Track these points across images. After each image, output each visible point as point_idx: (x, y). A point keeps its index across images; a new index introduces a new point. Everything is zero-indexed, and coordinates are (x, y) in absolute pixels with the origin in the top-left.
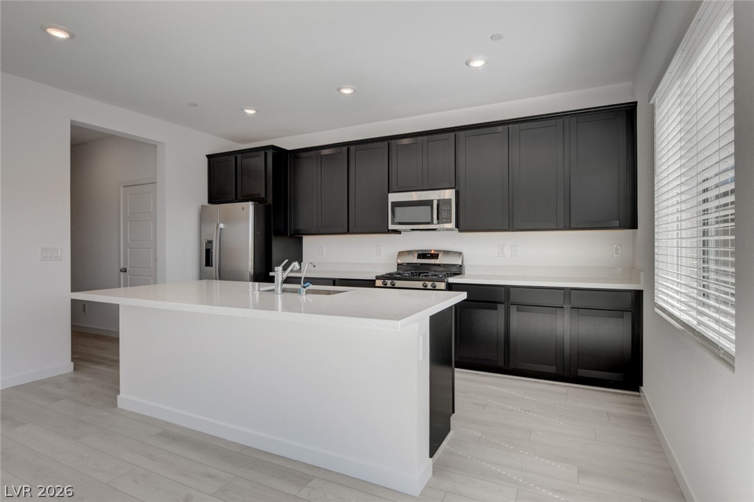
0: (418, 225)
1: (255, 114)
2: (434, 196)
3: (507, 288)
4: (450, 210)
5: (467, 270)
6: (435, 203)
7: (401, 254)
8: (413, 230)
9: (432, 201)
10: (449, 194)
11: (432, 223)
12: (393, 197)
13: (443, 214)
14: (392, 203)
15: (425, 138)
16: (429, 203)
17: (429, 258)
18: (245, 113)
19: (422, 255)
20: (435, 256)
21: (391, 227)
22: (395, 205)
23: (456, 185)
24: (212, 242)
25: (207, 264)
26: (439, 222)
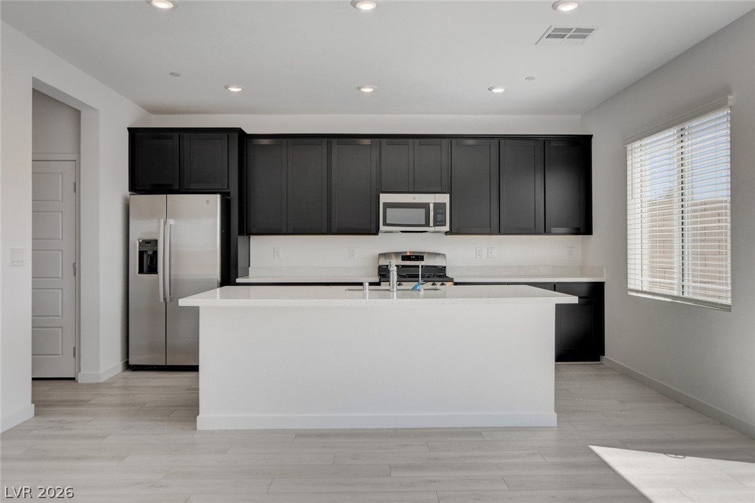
0: (409, 228)
1: (241, 91)
2: (430, 199)
4: (445, 216)
6: (432, 206)
8: (402, 232)
9: (429, 204)
10: (444, 198)
11: (427, 224)
12: (385, 198)
13: (439, 217)
14: (384, 203)
15: (417, 141)
16: (425, 206)
17: (414, 260)
18: (229, 91)
19: (406, 257)
20: (420, 258)
21: (381, 228)
22: (387, 205)
23: (450, 191)
24: (156, 241)
25: (141, 271)
26: (435, 225)
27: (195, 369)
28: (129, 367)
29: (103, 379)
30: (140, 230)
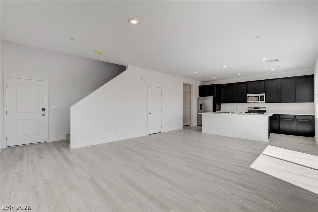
0: (254, 101)
2: (260, 95)
3: (279, 115)
4: (264, 98)
5: (267, 111)
6: (260, 97)
7: (249, 108)
8: (252, 102)
10: (264, 95)
11: (259, 101)
12: (248, 95)
13: (262, 99)
15: (256, 82)
16: (258, 96)
17: (257, 109)
19: (255, 108)
20: (259, 108)
21: (247, 102)
22: (248, 97)
23: (265, 93)
24: (202, 105)
25: (200, 110)
26: (261, 101)
27: (201, 126)
28: (198, 125)
29: (194, 126)
30: (200, 103)
